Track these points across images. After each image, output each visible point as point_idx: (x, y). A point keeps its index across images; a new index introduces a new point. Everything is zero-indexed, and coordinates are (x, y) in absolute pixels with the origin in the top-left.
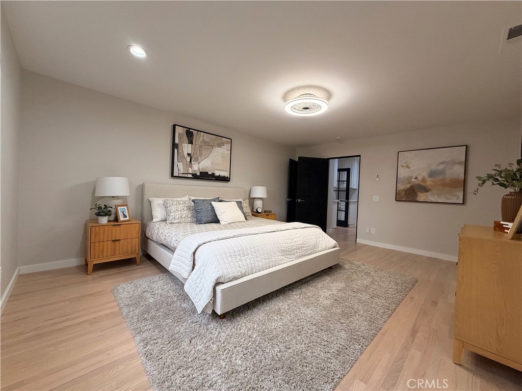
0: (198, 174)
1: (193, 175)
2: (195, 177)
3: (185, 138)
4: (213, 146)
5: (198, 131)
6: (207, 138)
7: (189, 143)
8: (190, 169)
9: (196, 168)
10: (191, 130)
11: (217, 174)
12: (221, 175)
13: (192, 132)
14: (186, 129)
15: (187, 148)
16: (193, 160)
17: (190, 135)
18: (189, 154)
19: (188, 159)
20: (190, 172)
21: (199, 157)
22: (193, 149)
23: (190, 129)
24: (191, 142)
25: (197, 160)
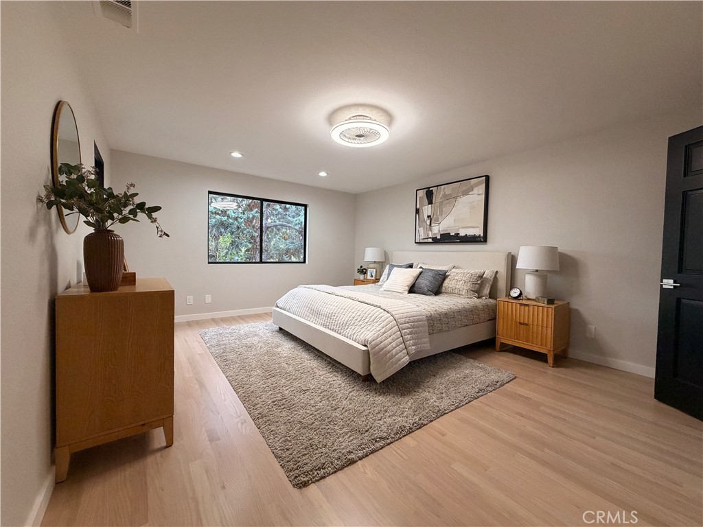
0: (439, 237)
1: (433, 239)
2: (436, 241)
3: (426, 201)
4: (455, 198)
5: (438, 186)
6: (447, 190)
7: (429, 204)
8: (430, 232)
9: (437, 230)
10: (431, 189)
11: (462, 234)
12: (468, 234)
13: (432, 190)
14: (425, 190)
15: (427, 210)
16: (433, 221)
17: (429, 195)
18: (428, 217)
19: (428, 222)
20: (430, 236)
21: (440, 217)
22: (434, 210)
23: (429, 188)
24: (430, 202)
25: (437, 220)
